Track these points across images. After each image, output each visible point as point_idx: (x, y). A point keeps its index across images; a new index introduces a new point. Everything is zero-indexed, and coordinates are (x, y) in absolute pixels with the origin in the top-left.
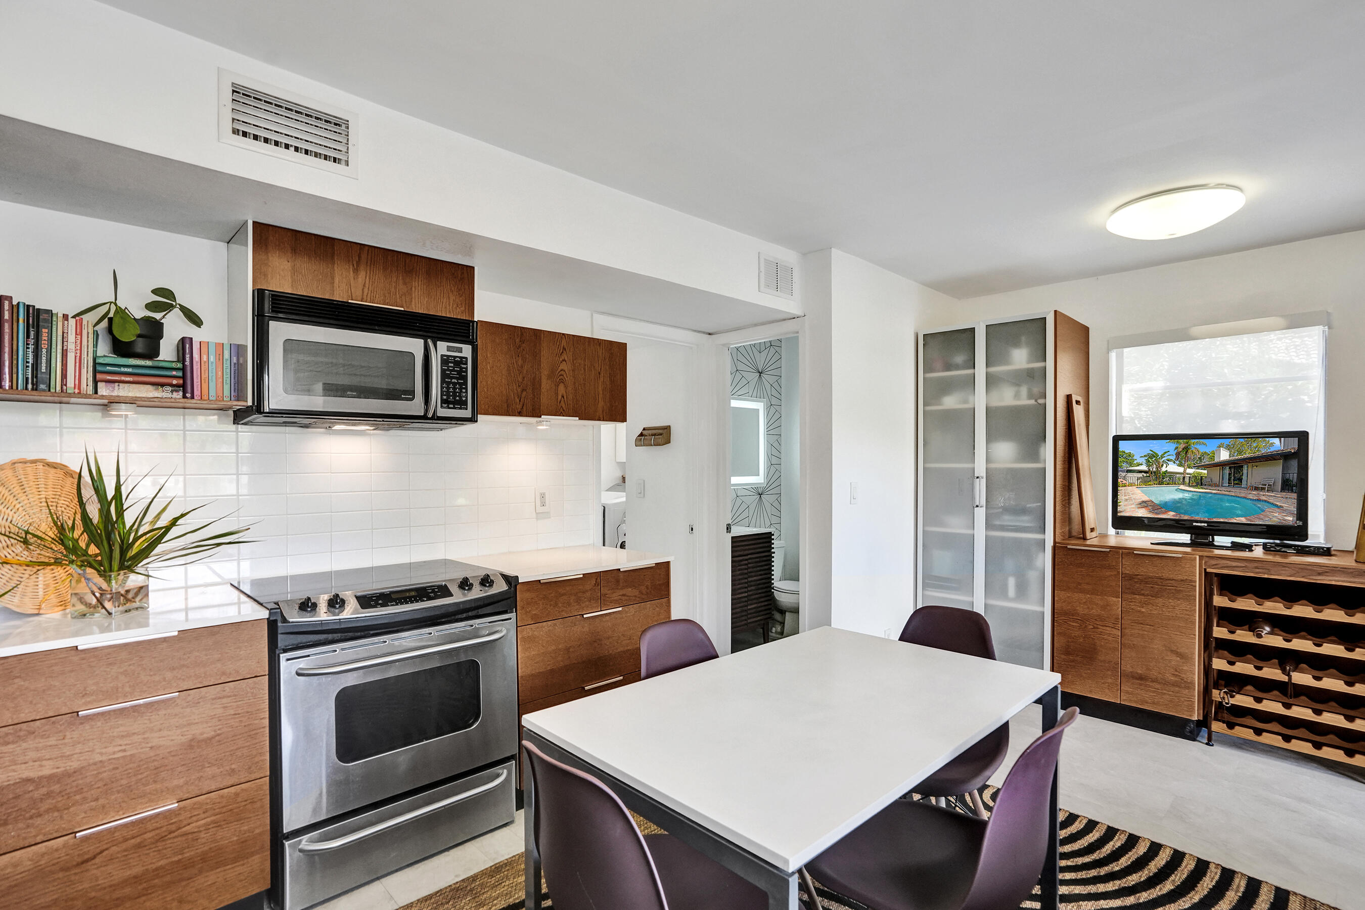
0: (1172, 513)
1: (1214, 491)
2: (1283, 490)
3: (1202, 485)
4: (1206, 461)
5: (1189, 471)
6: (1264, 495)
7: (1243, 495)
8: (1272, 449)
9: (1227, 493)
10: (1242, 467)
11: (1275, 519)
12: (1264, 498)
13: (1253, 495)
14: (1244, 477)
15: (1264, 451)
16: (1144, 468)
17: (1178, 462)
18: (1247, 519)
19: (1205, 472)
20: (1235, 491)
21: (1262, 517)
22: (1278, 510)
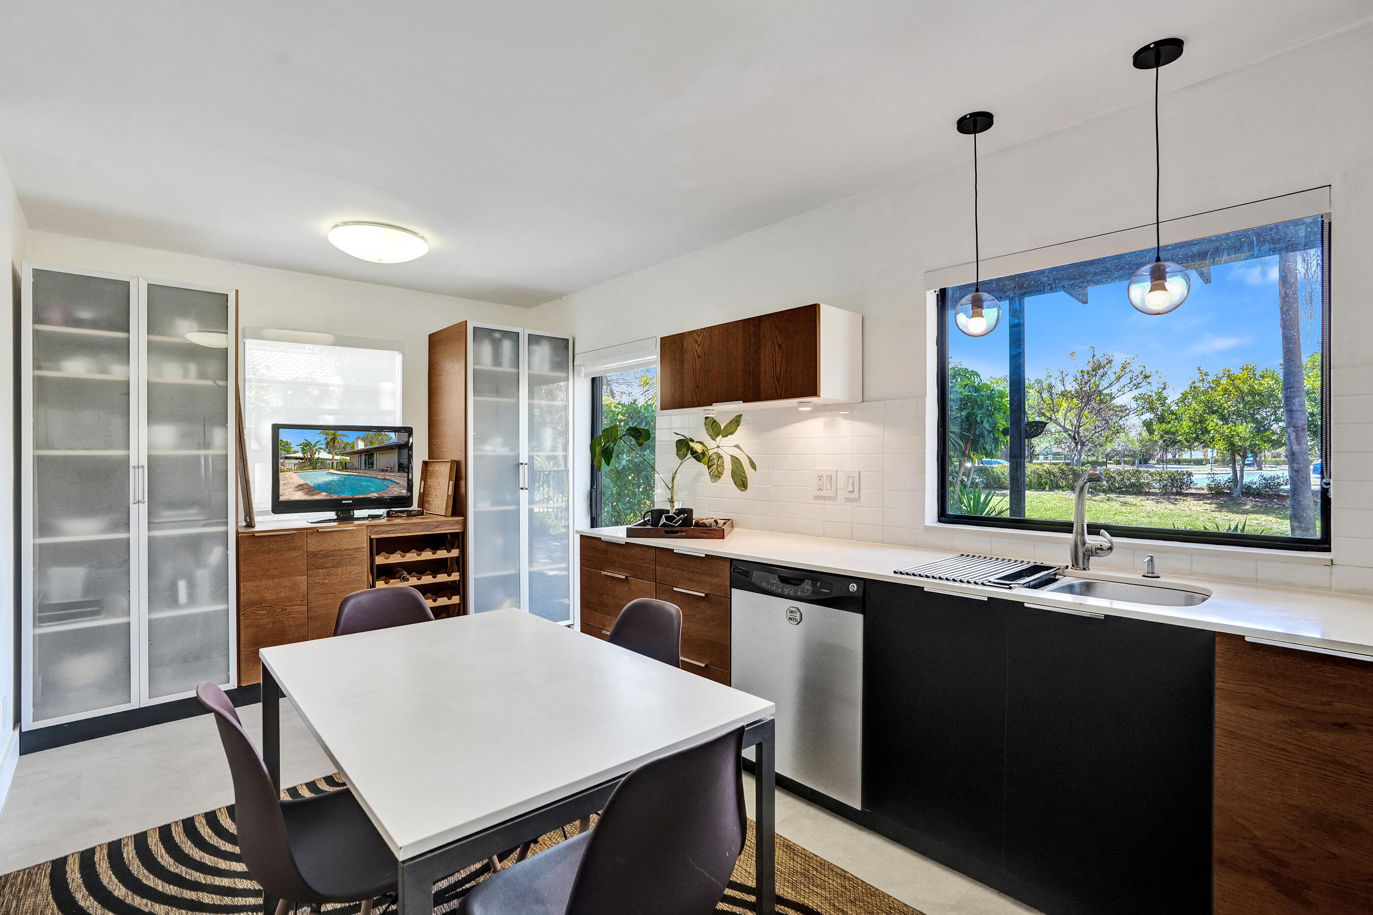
0: (324, 494)
1: (355, 474)
2: (399, 471)
3: (346, 469)
4: (348, 450)
5: (337, 457)
6: (388, 475)
7: (375, 476)
8: (391, 442)
9: (364, 475)
10: (373, 454)
11: (395, 493)
12: (388, 477)
13: (381, 475)
14: (375, 462)
15: (386, 443)
16: (300, 455)
17: (327, 450)
18: (378, 494)
19: (348, 458)
20: (370, 473)
21: (388, 491)
22: (397, 486)
